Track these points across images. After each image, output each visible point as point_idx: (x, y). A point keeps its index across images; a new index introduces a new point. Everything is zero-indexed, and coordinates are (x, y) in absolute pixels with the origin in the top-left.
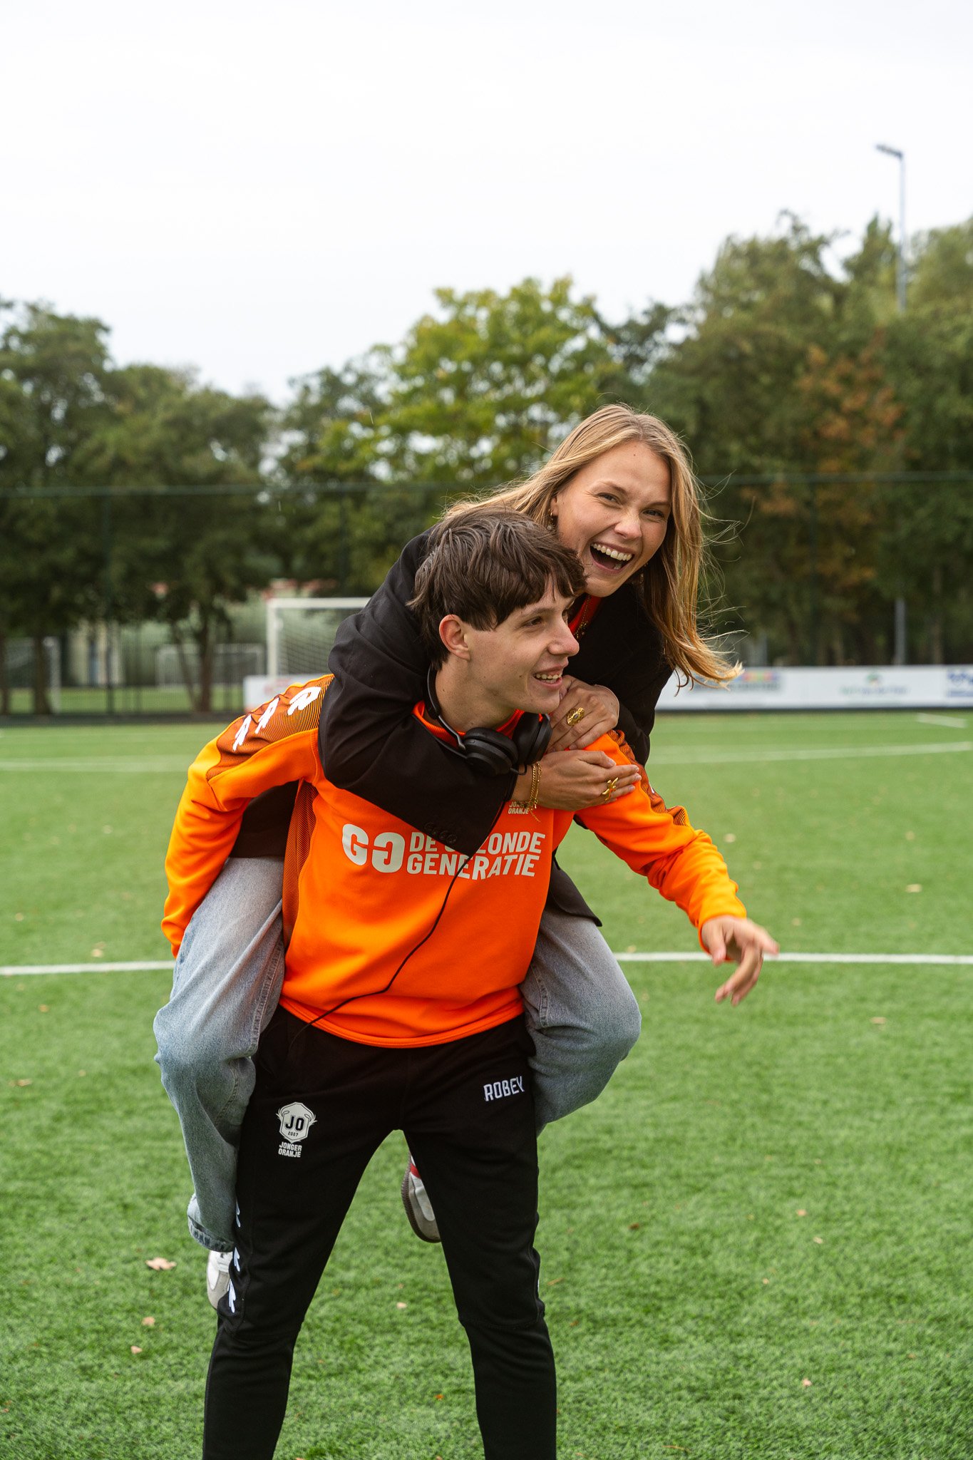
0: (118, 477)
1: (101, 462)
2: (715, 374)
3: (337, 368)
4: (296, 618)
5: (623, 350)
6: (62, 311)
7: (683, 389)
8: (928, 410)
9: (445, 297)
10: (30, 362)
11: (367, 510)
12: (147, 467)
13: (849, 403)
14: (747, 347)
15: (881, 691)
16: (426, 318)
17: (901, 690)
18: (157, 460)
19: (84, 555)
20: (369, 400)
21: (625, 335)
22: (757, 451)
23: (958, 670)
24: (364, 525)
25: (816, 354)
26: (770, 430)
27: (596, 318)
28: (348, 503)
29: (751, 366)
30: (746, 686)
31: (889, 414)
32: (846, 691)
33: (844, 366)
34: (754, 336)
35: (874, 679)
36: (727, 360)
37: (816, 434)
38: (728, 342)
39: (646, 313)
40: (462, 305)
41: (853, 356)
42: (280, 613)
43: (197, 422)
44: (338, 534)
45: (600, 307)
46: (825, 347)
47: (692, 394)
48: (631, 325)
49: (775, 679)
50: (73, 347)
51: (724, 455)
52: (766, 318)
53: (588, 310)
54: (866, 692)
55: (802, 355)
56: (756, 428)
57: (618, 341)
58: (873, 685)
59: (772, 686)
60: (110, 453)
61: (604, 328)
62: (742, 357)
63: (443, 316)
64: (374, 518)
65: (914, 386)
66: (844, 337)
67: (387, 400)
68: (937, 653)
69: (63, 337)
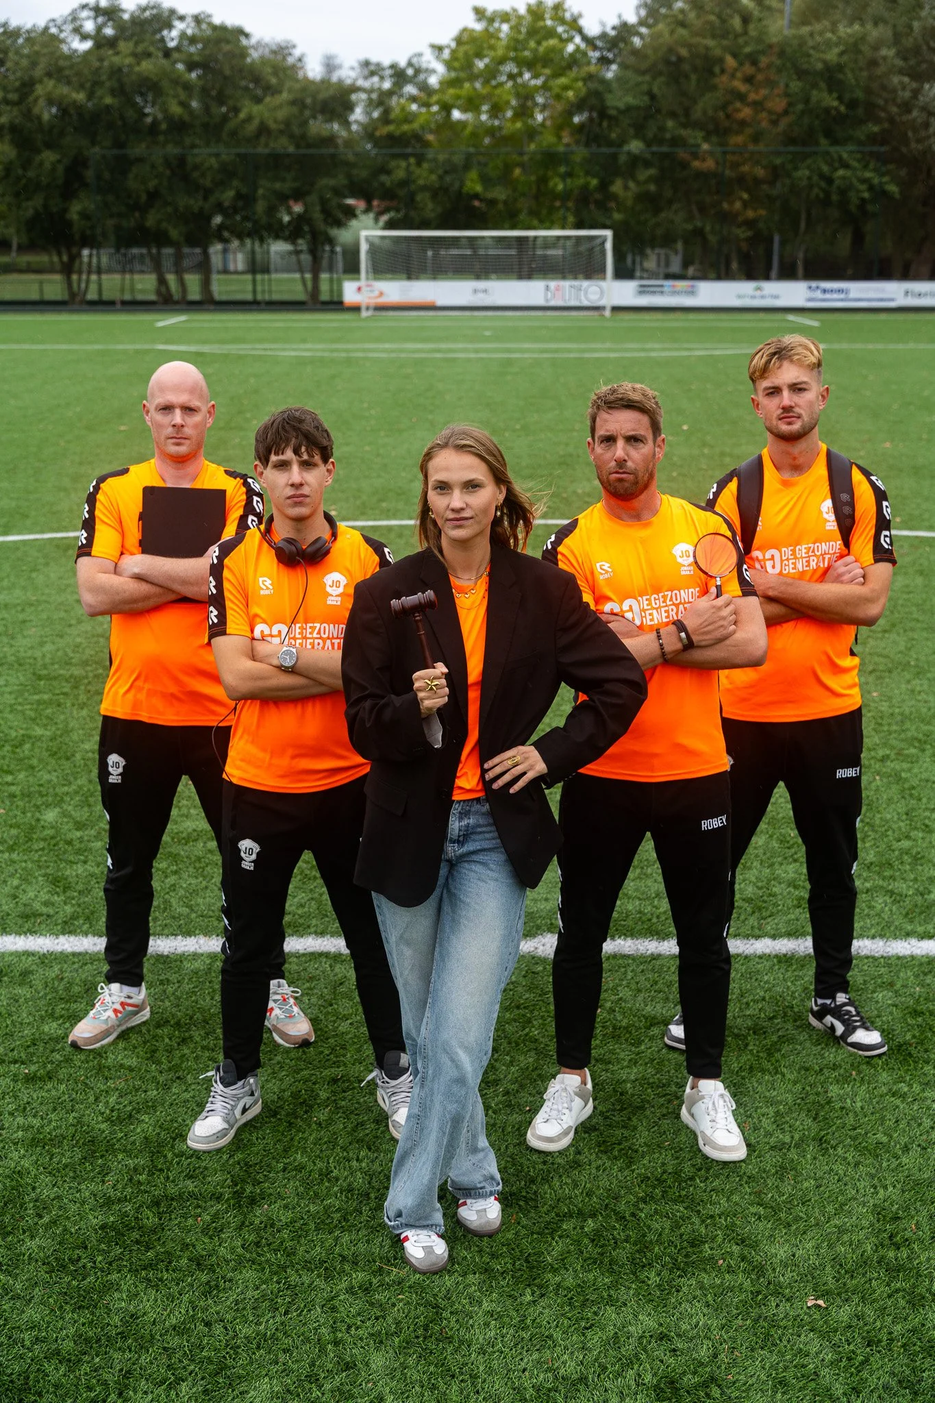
0: (263, 140)
1: (252, 128)
2: (660, 74)
3: (403, 63)
4: (377, 241)
5: (597, 54)
6: (217, 21)
7: (638, 84)
8: (807, 101)
9: (479, 13)
10: (196, 58)
11: (425, 165)
12: (281, 132)
13: (753, 96)
14: (684, 52)
15: (763, 297)
16: (465, 30)
17: (776, 297)
18: (286, 129)
19: (239, 196)
20: (424, 87)
21: (599, 44)
22: (685, 126)
23: (814, 284)
24: (425, 175)
25: (730, 62)
26: (697, 113)
27: (580, 31)
28: (412, 160)
29: (686, 67)
30: (675, 293)
31: (778, 104)
32: (739, 297)
33: (748, 69)
34: (689, 46)
35: (759, 289)
36: (668, 62)
37: (728, 116)
38: (671, 50)
39: (614, 28)
40: (491, 20)
41: (754, 63)
42: (367, 239)
43: (309, 101)
44: (404, 183)
45: (582, 22)
46: (735, 56)
47: (645, 87)
48: (604, 36)
49: (693, 286)
50: (226, 48)
51: (662, 129)
52: (697, 34)
53: (574, 25)
54: (753, 297)
55: (721, 60)
56: (687, 112)
57: (595, 48)
58: (758, 293)
59: (692, 292)
60: (256, 122)
61: (585, 38)
62: (680, 59)
63: (478, 27)
64: (431, 171)
65: (796, 86)
66: (748, 50)
67: (437, 86)
68: (800, 271)
69: (218, 41)
